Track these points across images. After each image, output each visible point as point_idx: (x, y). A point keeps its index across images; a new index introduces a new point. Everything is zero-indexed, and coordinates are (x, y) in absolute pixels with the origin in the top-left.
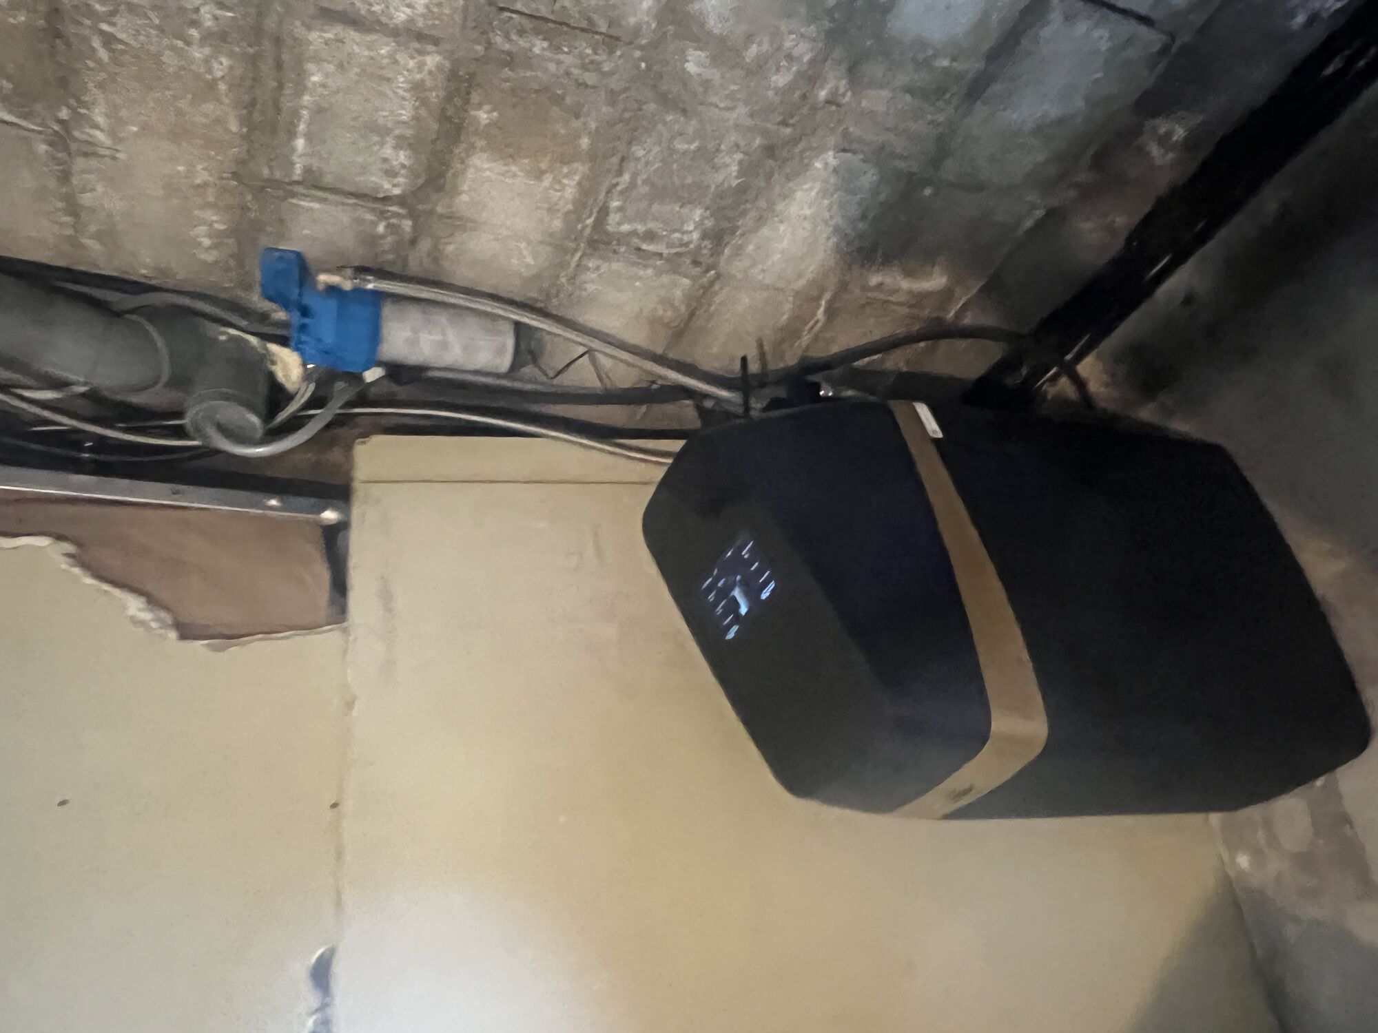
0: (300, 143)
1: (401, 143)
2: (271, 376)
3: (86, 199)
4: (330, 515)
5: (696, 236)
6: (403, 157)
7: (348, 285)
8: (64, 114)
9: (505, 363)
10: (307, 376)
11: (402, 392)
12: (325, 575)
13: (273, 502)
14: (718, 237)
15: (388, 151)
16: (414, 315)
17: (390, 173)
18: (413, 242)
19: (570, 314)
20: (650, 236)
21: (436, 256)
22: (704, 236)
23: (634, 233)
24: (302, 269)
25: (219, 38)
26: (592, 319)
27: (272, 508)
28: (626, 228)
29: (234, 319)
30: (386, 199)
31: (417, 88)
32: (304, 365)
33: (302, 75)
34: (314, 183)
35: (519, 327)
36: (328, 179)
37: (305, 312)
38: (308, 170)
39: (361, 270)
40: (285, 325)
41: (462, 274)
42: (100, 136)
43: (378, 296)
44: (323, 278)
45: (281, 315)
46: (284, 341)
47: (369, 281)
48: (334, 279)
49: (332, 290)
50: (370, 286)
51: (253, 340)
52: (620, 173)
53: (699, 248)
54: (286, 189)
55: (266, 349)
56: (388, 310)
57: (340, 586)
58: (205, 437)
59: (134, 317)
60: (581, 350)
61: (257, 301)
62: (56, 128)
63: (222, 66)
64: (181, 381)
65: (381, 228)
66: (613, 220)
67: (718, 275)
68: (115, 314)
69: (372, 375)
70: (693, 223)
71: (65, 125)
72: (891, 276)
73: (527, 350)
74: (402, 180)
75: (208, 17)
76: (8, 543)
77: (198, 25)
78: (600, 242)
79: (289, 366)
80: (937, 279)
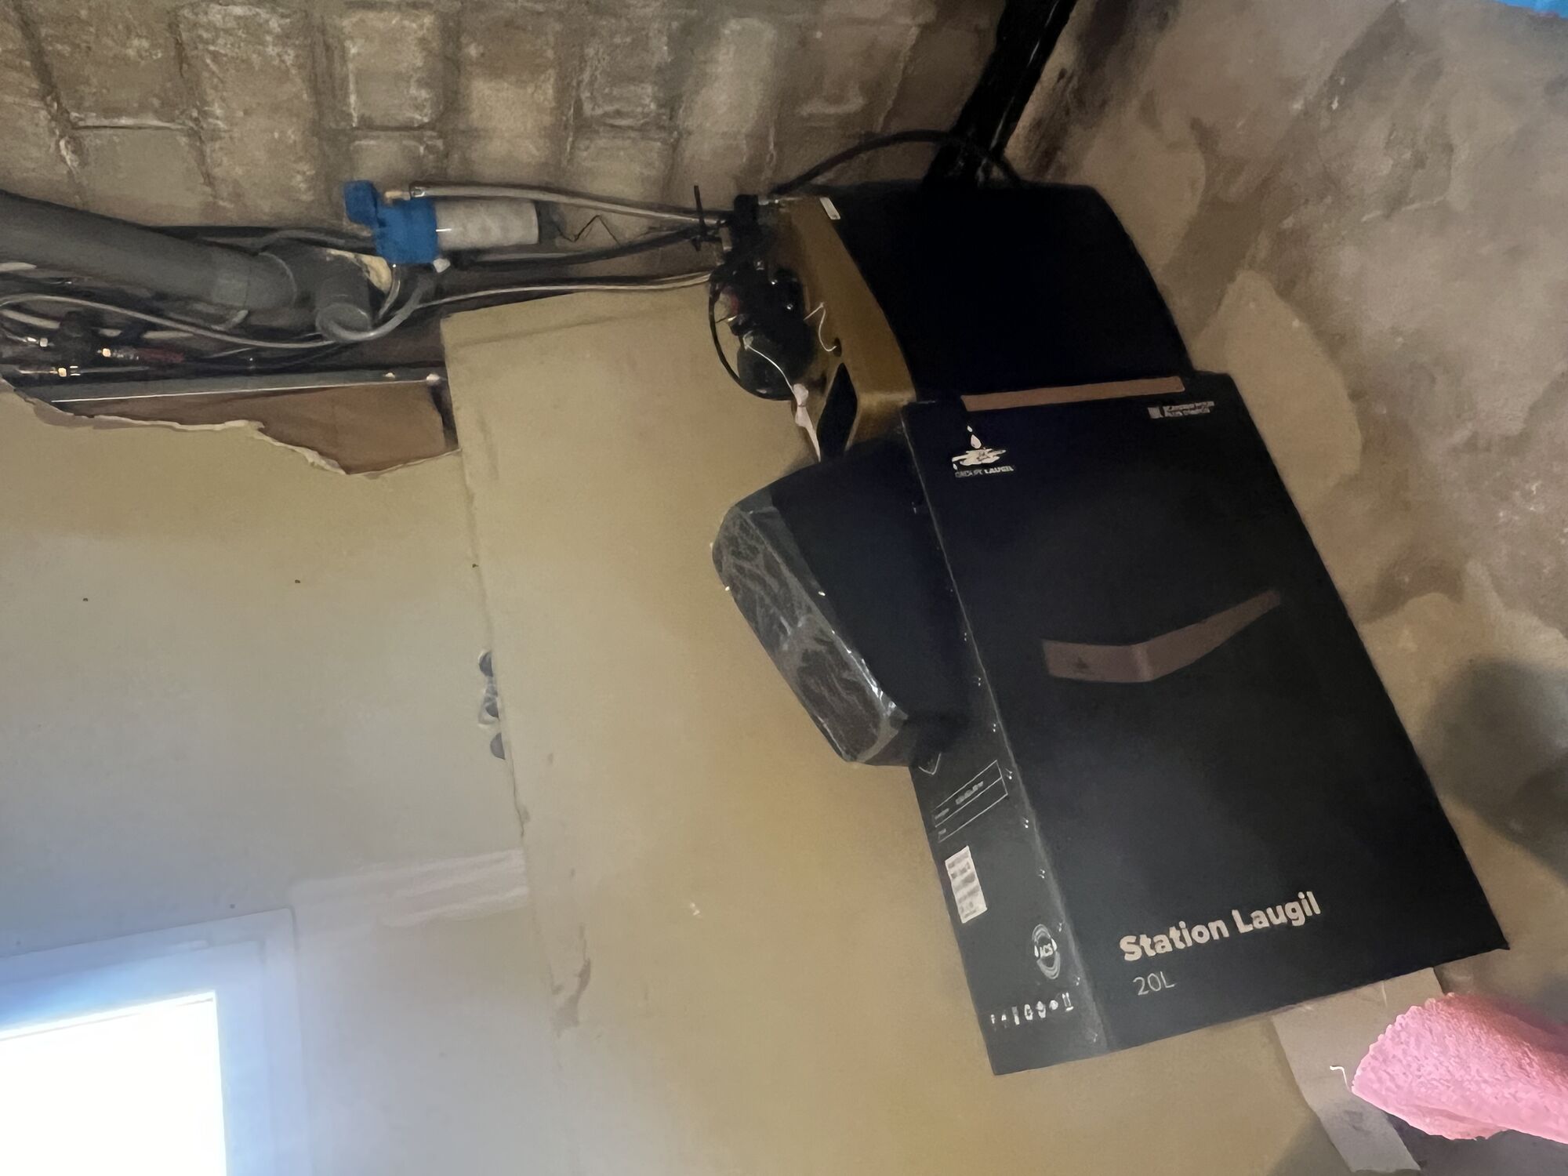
0: (353, 99)
1: (421, 84)
2: (370, 286)
3: (217, 172)
4: (432, 378)
5: (653, 106)
6: (424, 94)
7: (407, 197)
8: (195, 114)
9: (532, 235)
10: (395, 274)
11: (465, 276)
12: (438, 419)
13: (390, 375)
14: (671, 104)
15: (413, 91)
16: (460, 211)
17: (418, 107)
18: (447, 155)
19: (579, 189)
20: (619, 114)
21: (465, 160)
22: (660, 106)
23: (606, 114)
24: (371, 192)
25: (284, 38)
26: (599, 187)
27: (389, 379)
28: (599, 112)
29: (334, 240)
30: (422, 127)
31: (422, 41)
32: (390, 265)
33: (344, 51)
34: (368, 125)
35: (537, 204)
36: (378, 122)
37: (382, 224)
38: (362, 118)
39: (413, 184)
40: (372, 239)
41: (490, 172)
42: (221, 124)
43: (431, 201)
44: (389, 195)
45: (366, 233)
46: (371, 252)
47: (420, 191)
48: (396, 194)
49: (397, 202)
50: (423, 194)
51: (349, 255)
52: (582, 70)
53: (659, 115)
54: (351, 135)
55: (361, 262)
56: (441, 214)
57: (449, 425)
58: (334, 336)
59: (265, 254)
60: (593, 213)
61: (348, 225)
62: (191, 124)
63: (290, 57)
64: (306, 301)
65: (422, 149)
66: (587, 108)
67: (680, 134)
68: (252, 254)
69: (440, 265)
70: (646, 97)
71: (196, 120)
72: (815, 107)
73: (549, 222)
74: (428, 110)
75: (274, 24)
76: (218, 427)
77: (269, 32)
78: (583, 126)
79: (379, 271)
80: (855, 102)
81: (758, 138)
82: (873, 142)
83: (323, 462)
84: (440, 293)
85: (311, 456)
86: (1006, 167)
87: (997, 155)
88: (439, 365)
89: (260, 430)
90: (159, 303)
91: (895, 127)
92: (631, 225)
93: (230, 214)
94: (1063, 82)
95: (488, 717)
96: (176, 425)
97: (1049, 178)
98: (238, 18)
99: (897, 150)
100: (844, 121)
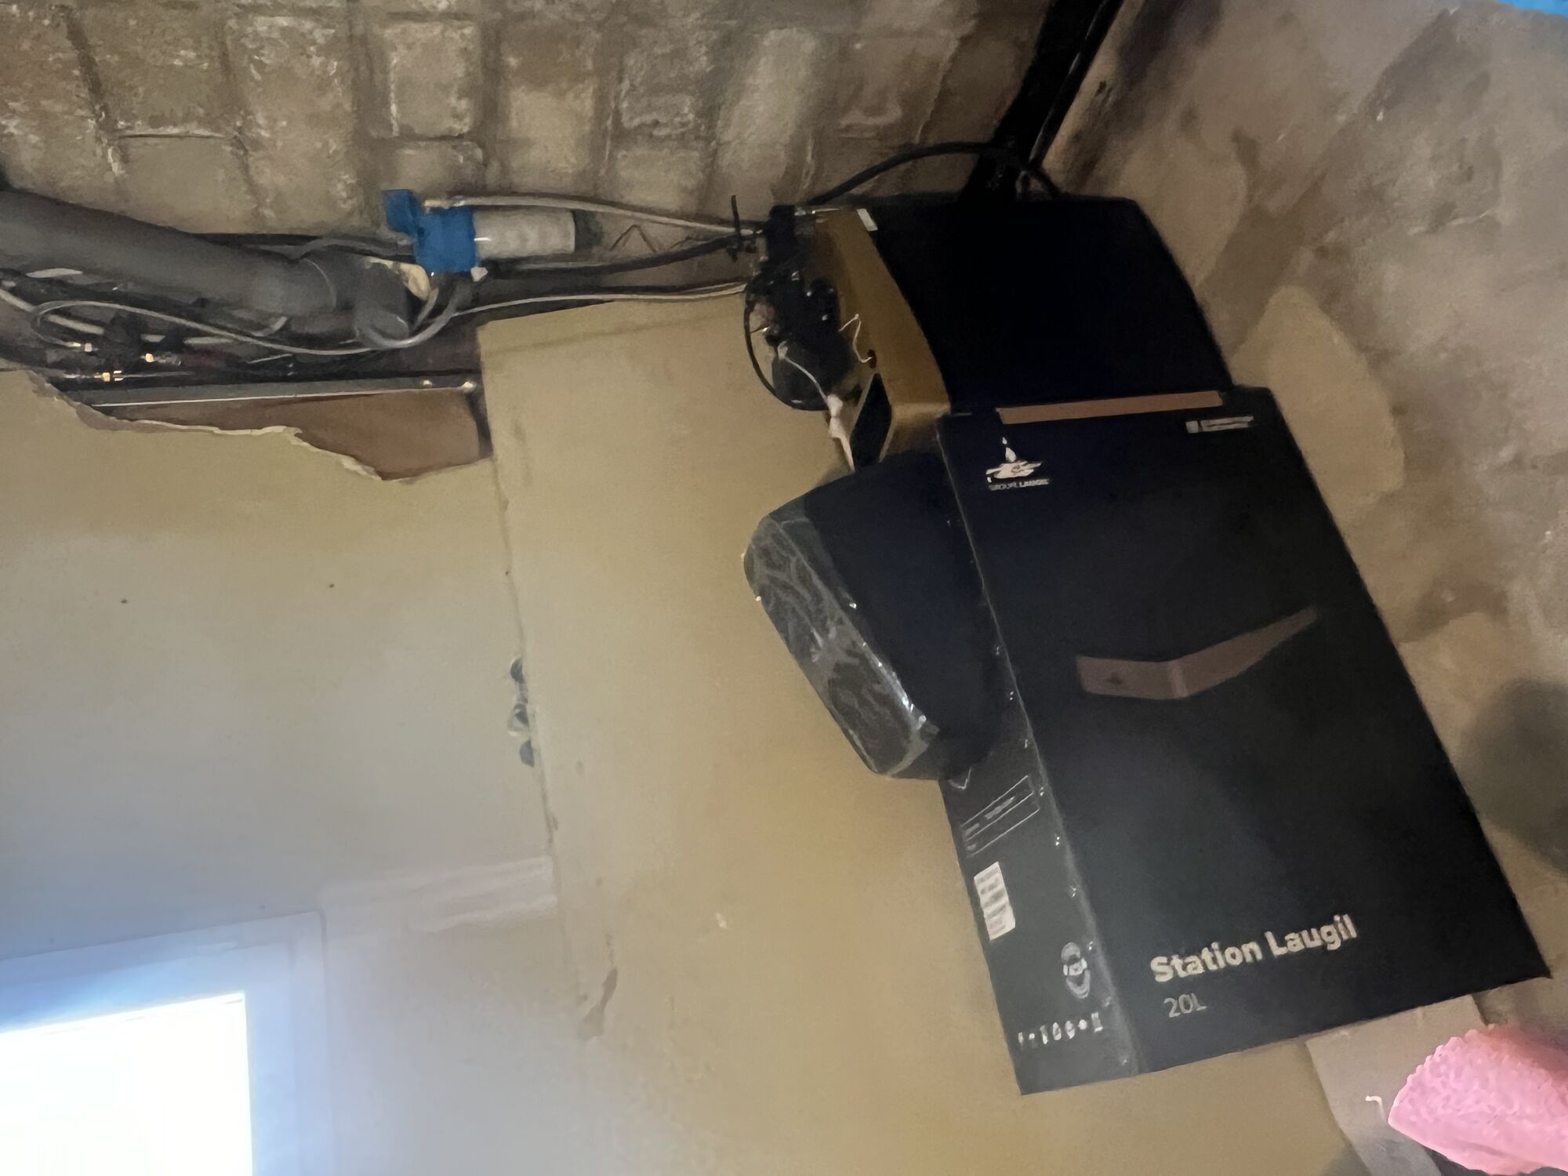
0: (394, 108)
1: (462, 94)
2: (408, 293)
3: (260, 180)
4: (468, 385)
5: (691, 117)
6: (464, 104)
7: (446, 206)
8: (238, 122)
9: (571, 244)
10: (433, 283)
11: (502, 284)
12: (471, 424)
13: (427, 382)
14: (709, 112)
15: (453, 101)
16: (497, 219)
17: (458, 117)
18: (486, 165)
19: (616, 198)
20: (656, 124)
21: (505, 169)
22: (698, 115)
23: (644, 125)
24: (412, 201)
25: (327, 50)
26: (636, 197)
27: (427, 387)
28: (636, 122)
29: (372, 248)
30: (461, 137)
31: (464, 51)
32: (428, 274)
33: (384, 60)
34: (409, 136)
35: (575, 213)
36: (418, 131)
37: (421, 232)
38: (402, 127)
39: (452, 194)
40: (410, 248)
41: (529, 181)
42: (265, 134)
43: (469, 210)
44: (428, 203)
45: (404, 241)
46: (411, 260)
47: (459, 200)
48: (435, 203)
49: (436, 211)
50: (462, 203)
51: (389, 264)
52: (620, 80)
53: (697, 127)
54: (391, 144)
55: (399, 270)
56: (479, 221)
57: (484, 432)
58: (372, 343)
59: (306, 262)
60: (632, 223)
61: (386, 233)
62: (236, 133)
63: (333, 67)
64: (346, 307)
65: (461, 160)
66: (625, 119)
67: (719, 144)
68: (290, 262)
69: (478, 273)
70: (687, 107)
71: (240, 130)
72: (855, 117)
73: (587, 231)
74: (467, 120)
75: (319, 36)
76: (257, 432)
77: (314, 43)
78: (621, 136)
79: (418, 279)
80: (894, 113)
81: (796, 149)
82: (912, 154)
83: (358, 468)
84: (477, 301)
85: (348, 463)
86: (1044, 179)
87: (1036, 168)
88: (474, 371)
89: (297, 435)
90: (202, 309)
91: (932, 140)
92: (667, 234)
93: (274, 221)
94: (1101, 97)
95: (517, 723)
96: (217, 430)
97: (1089, 190)
98: (283, 30)
99: (936, 161)
100: (882, 134)
